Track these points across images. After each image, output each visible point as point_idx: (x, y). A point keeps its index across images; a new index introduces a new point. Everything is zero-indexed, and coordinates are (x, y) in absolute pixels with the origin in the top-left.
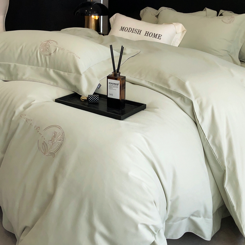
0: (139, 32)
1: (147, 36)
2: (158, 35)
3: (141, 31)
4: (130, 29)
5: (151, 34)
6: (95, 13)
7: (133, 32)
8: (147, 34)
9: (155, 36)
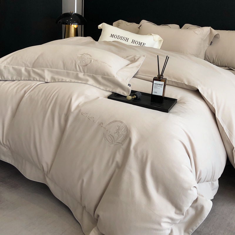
0: (127, 40)
1: (134, 43)
2: (142, 44)
3: (128, 39)
4: (119, 37)
5: (137, 42)
6: (75, 23)
7: (122, 39)
8: (133, 41)
9: (140, 44)
